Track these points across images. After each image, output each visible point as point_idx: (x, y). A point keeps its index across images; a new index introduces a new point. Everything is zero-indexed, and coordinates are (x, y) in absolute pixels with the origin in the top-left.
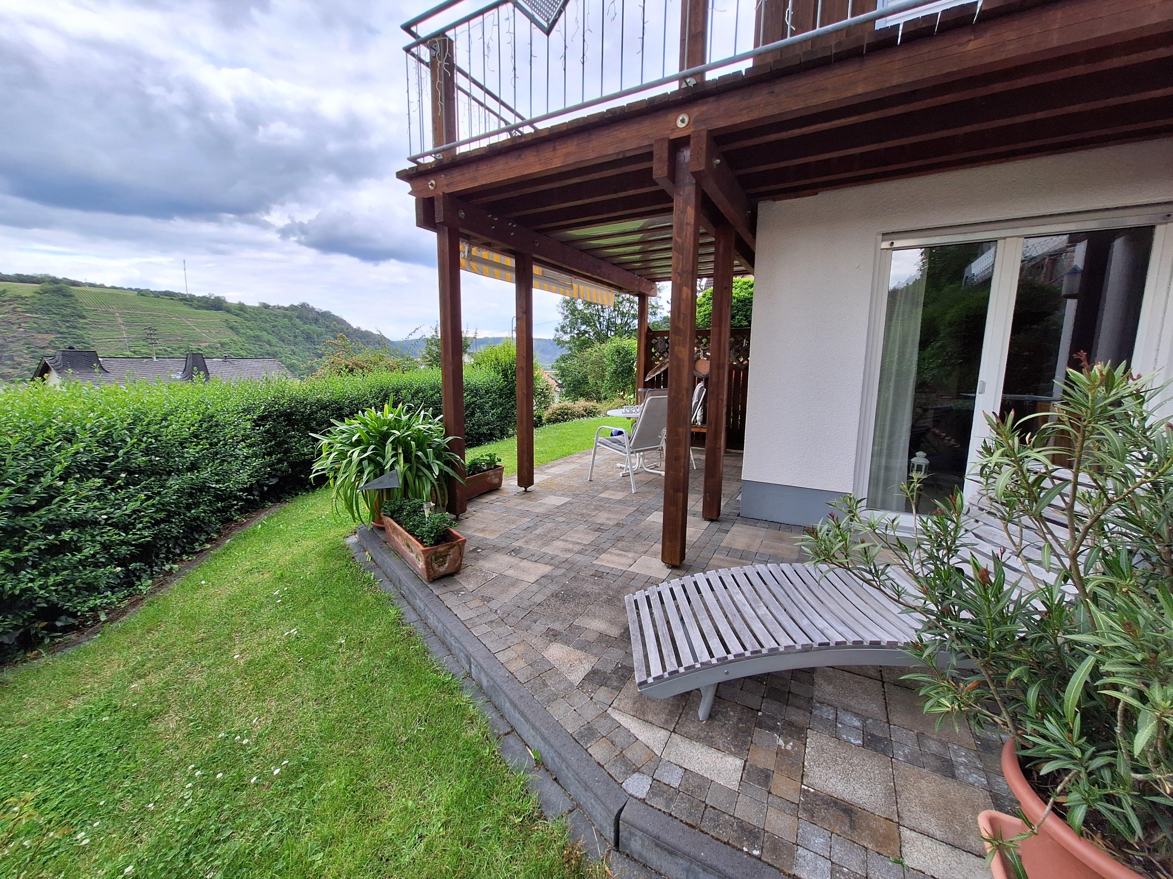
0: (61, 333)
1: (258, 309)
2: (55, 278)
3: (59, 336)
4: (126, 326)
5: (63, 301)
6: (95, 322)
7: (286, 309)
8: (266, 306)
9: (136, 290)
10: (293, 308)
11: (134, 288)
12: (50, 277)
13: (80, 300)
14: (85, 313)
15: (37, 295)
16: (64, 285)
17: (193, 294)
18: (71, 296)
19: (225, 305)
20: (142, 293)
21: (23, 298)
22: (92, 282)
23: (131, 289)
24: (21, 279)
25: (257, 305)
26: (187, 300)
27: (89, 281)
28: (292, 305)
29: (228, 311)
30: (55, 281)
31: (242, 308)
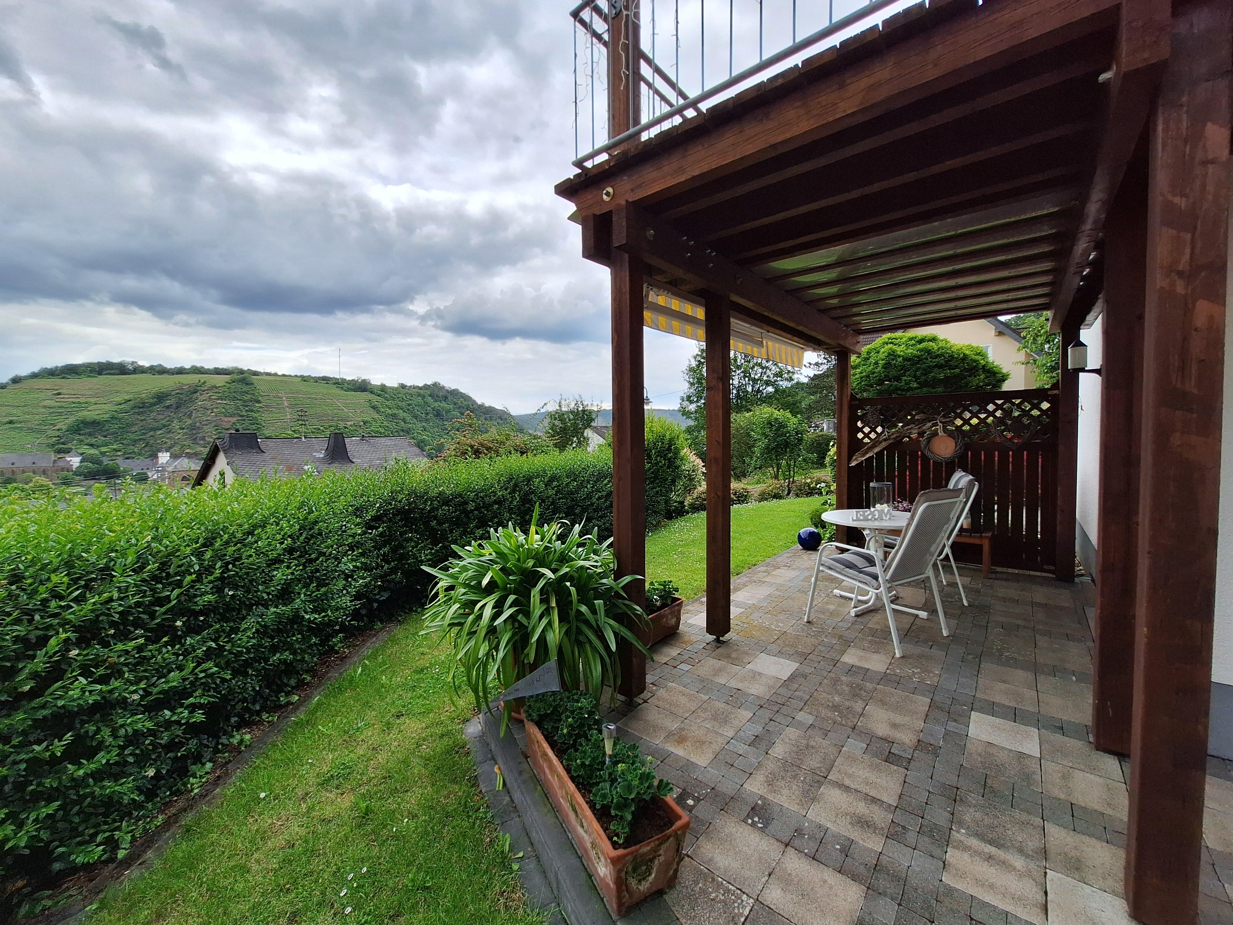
0: (242, 416)
1: (396, 389)
2: (241, 369)
3: (240, 418)
4: (290, 408)
5: (246, 388)
6: (267, 406)
7: (420, 388)
8: (403, 386)
9: (300, 376)
10: (426, 387)
11: (299, 375)
12: (238, 369)
13: (258, 387)
14: (260, 398)
15: (227, 385)
16: (247, 375)
17: (344, 378)
18: (252, 384)
19: (369, 387)
20: (304, 379)
21: (217, 388)
22: (269, 371)
23: (296, 376)
24: (218, 372)
25: (396, 386)
26: (339, 383)
27: (266, 371)
28: (426, 385)
29: (372, 392)
30: (241, 372)
31: (383, 388)
